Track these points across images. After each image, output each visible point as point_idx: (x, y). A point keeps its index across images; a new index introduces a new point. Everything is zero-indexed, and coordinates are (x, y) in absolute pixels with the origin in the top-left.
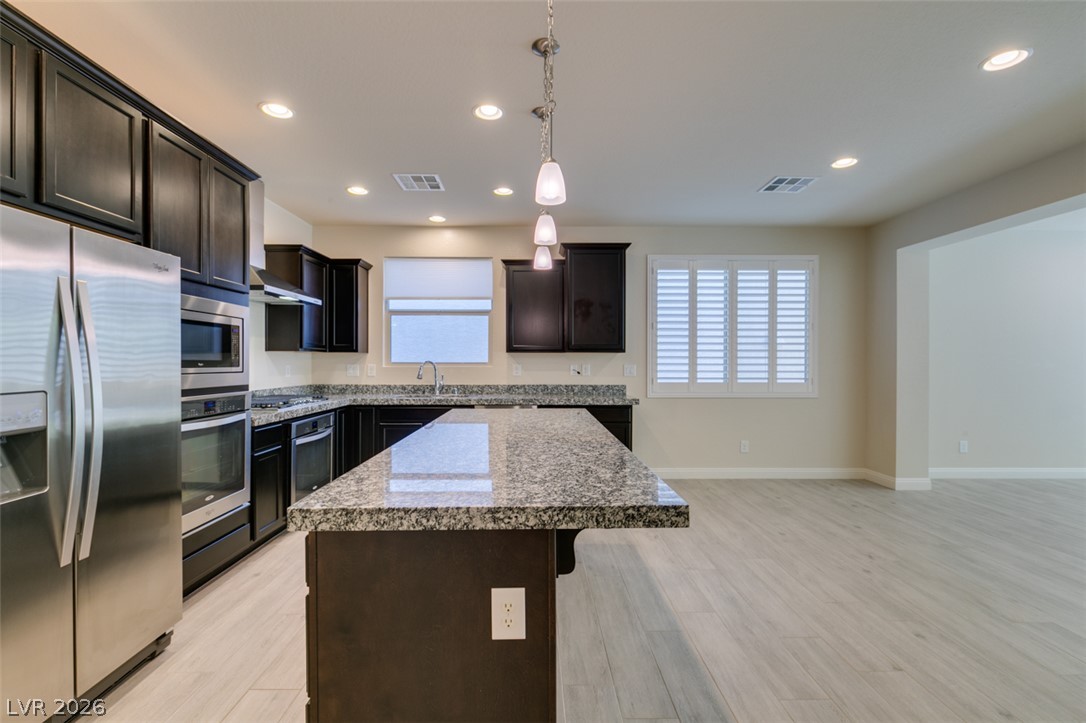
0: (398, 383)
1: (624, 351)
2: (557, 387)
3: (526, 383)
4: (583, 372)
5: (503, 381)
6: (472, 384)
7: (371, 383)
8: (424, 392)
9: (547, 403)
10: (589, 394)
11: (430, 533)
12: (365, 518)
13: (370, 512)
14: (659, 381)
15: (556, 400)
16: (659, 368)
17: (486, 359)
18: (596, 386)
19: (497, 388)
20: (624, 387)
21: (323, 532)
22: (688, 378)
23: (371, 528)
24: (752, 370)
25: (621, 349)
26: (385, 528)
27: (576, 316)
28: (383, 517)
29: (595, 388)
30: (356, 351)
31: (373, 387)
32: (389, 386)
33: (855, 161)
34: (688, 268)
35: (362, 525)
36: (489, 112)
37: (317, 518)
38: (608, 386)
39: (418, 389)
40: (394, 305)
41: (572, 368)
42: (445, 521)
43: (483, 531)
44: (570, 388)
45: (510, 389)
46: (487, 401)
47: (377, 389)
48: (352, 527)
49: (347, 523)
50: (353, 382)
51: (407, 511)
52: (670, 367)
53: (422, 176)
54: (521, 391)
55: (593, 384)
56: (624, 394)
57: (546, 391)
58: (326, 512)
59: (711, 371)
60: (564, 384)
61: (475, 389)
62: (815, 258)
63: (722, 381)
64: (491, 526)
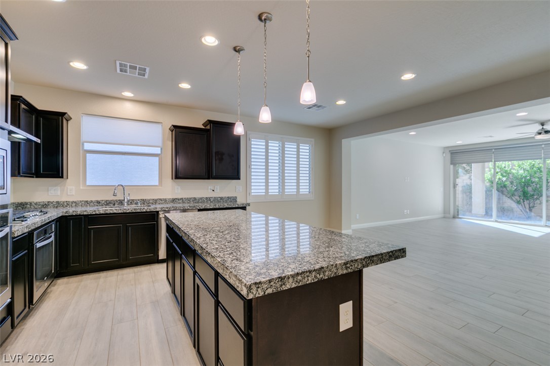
0: (94, 199)
1: (240, 179)
2: (201, 198)
3: (184, 197)
4: (215, 191)
5: (169, 196)
6: (149, 199)
7: (71, 199)
8: (114, 205)
9: (203, 207)
10: (219, 202)
11: (321, 282)
12: (291, 280)
13: (293, 276)
14: (252, 194)
15: (208, 206)
16: (252, 187)
17: (157, 183)
18: (222, 197)
19: (165, 200)
20: (236, 197)
21: (269, 294)
22: (265, 192)
23: (294, 286)
24: (290, 189)
25: (239, 178)
26: (300, 284)
27: (215, 160)
28: (299, 278)
29: (221, 198)
30: (62, 177)
31: (73, 202)
32: (87, 201)
33: (345, 102)
34: (265, 139)
35: (290, 285)
36: (210, 40)
37: (265, 286)
38: (228, 197)
39: (110, 203)
40: (88, 146)
41: (209, 188)
42: (327, 273)
43: (342, 275)
44: (208, 199)
45: (174, 200)
46: (167, 208)
47: (76, 204)
48: (284, 288)
49: (281, 286)
50: (55, 200)
51: (310, 272)
52: (257, 188)
53: (138, 66)
54: (181, 201)
55: (220, 196)
56: (236, 201)
57: (195, 201)
58: (270, 281)
59: (274, 190)
60: (205, 196)
61: (151, 201)
62: (313, 140)
63: (278, 193)
64: (345, 272)
